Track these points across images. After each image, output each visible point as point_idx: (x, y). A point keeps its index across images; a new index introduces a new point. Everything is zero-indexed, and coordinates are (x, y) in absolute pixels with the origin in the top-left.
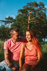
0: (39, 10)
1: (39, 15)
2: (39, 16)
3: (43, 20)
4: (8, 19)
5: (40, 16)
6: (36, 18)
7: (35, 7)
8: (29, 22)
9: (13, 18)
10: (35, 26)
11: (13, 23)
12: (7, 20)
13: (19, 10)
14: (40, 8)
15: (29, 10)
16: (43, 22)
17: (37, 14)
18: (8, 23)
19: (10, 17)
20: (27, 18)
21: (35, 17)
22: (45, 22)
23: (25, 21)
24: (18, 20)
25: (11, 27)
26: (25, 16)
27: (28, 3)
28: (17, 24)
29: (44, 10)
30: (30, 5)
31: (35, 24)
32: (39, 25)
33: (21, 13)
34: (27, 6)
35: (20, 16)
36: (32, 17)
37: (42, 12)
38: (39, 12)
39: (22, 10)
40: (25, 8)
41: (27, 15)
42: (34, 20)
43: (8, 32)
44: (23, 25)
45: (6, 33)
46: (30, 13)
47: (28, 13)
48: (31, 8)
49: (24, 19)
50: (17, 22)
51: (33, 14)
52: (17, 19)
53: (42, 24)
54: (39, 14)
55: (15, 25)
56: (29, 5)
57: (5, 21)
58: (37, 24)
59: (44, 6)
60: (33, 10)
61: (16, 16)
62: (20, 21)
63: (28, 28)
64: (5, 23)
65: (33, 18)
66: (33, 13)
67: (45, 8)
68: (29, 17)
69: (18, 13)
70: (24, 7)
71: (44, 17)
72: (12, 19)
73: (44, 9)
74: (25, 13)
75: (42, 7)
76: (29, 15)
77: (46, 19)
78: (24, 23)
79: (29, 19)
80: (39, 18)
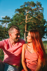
0: (36, 10)
2: (36, 16)
3: (40, 20)
4: (5, 18)
5: (37, 16)
6: (34, 17)
7: (33, 6)
8: (26, 22)
10: (32, 25)
11: (10, 23)
12: (4, 20)
13: (16, 10)
14: (38, 8)
15: (26, 9)
16: (41, 22)
17: (34, 14)
18: (5, 23)
19: (7, 17)
20: (25, 17)
21: (32, 16)
23: (22, 21)
24: (15, 20)
25: (8, 27)
26: (22, 16)
27: (26, 3)
28: (15, 24)
29: (41, 10)
30: (28, 5)
33: (18, 13)
34: (24, 6)
35: (18, 16)
36: (29, 16)
37: (39, 12)
38: (37, 12)
39: (20, 9)
40: (23, 8)
41: (24, 14)
42: (31, 20)
43: (5, 31)
44: (20, 25)
45: (3, 33)
46: (27, 12)
47: (25, 12)
48: (29, 7)
49: (22, 19)
50: (14, 21)
51: (30, 14)
52: (14, 18)
53: (40, 24)
54: (37, 14)
55: (12, 24)
56: (26, 5)
58: (34, 24)
59: (41, 5)
60: (31, 9)
61: (13, 16)
62: (17, 21)
63: (25, 28)
65: (30, 18)
66: (31, 12)
67: (43, 8)
68: (27, 17)
69: (16, 13)
70: (21, 7)
71: (41, 17)
72: (9, 18)
73: (41, 8)
74: (23, 12)
75: (39, 6)
76: (26, 15)
77: (43, 19)
78: (21, 23)
79: (26, 19)
80: (36, 17)
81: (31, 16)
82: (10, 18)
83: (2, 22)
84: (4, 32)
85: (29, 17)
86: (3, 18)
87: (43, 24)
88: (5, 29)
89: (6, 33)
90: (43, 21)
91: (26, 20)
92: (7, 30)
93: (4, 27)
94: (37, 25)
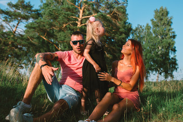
1: (108, 8)
2: (108, 11)
3: (118, 24)
4: (16, 6)
5: (111, 12)
8: (79, 23)
9: (32, 7)
12: (12, 10)
16: (118, 28)
17: (104, 6)
18: (16, 19)
19: (23, 2)
21: (97, 12)
22: (122, 30)
23: (69, 20)
24: (50, 15)
26: (71, 7)
28: (47, 27)
36: (88, 10)
37: (117, 3)
41: (74, 2)
44: (60, 30)
51: (93, 5)
54: (109, 6)
57: (7, 13)
61: (42, 2)
62: (55, 19)
64: (6, 18)
65: (91, 14)
68: (81, 11)
71: (120, 16)
72: (28, 7)
76: (80, 6)
77: (125, 23)
78: (64, 25)
79: (81, 16)
80: (108, 16)
81: (93, 9)
82: (33, 9)
83: (4, 15)
84: (8, 45)
85: (87, 13)
86: (10, 4)
87: (124, 36)
88: (13, 38)
89: (16, 50)
90: (124, 27)
91: (80, 20)
92: (19, 41)
93: (11, 32)
94: (107, 37)
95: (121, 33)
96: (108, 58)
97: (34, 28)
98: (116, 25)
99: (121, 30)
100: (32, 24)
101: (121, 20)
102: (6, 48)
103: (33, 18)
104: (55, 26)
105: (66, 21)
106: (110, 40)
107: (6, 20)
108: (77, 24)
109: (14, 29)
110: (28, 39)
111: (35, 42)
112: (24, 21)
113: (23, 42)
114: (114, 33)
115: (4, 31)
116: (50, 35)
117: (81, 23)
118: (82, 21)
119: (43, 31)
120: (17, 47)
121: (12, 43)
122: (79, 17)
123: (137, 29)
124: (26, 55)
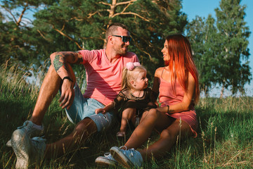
3: (167, 14)
8: (111, 12)
16: (167, 21)
18: (20, 4)
22: (173, 23)
23: (97, 7)
25: (36, 23)
31: (136, 22)
32: (151, 29)
44: (85, 22)
53: (163, 27)
55: (54, 16)
58: (143, 25)
62: (77, 5)
64: (6, 2)
77: (178, 13)
78: (90, 15)
79: (114, 2)
80: (153, 2)
84: (9, 42)
88: (16, 32)
89: (21, 49)
90: (176, 19)
91: (112, 7)
92: (25, 36)
93: (13, 23)
94: (152, 33)
95: (172, 28)
96: (152, 63)
97: (47, 18)
98: (164, 16)
99: (171, 23)
100: (43, 12)
101: (172, 8)
102: (6, 46)
103: (46, 3)
104: (77, 15)
105: (93, 8)
106: (156, 37)
107: (6, 6)
108: (108, 13)
109: (18, 20)
110: (38, 34)
111: (48, 38)
112: (32, 8)
113: (31, 39)
114: (161, 27)
115: (4, 22)
116: (70, 29)
117: (115, 13)
118: (115, 8)
119: (60, 23)
120: (22, 45)
121: (15, 39)
122: (111, 3)
123: (194, 22)
124: (35, 57)
